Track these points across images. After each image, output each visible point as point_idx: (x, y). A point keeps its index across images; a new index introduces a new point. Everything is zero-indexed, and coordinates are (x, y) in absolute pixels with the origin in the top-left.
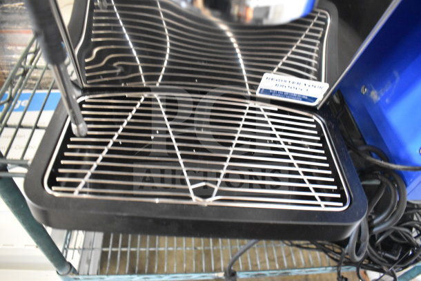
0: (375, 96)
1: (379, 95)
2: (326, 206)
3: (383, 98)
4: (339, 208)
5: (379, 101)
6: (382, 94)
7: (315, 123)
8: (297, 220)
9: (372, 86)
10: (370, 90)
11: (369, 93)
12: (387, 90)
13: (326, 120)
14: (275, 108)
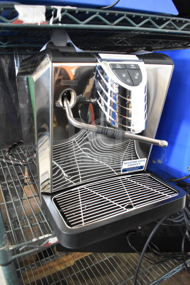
0: (160, 161)
1: (161, 160)
2: (171, 196)
3: (164, 160)
4: (176, 195)
5: (163, 162)
6: (162, 159)
7: (147, 176)
8: (156, 206)
9: (156, 158)
10: (157, 160)
11: (157, 162)
12: (163, 157)
13: (150, 173)
14: (130, 176)
